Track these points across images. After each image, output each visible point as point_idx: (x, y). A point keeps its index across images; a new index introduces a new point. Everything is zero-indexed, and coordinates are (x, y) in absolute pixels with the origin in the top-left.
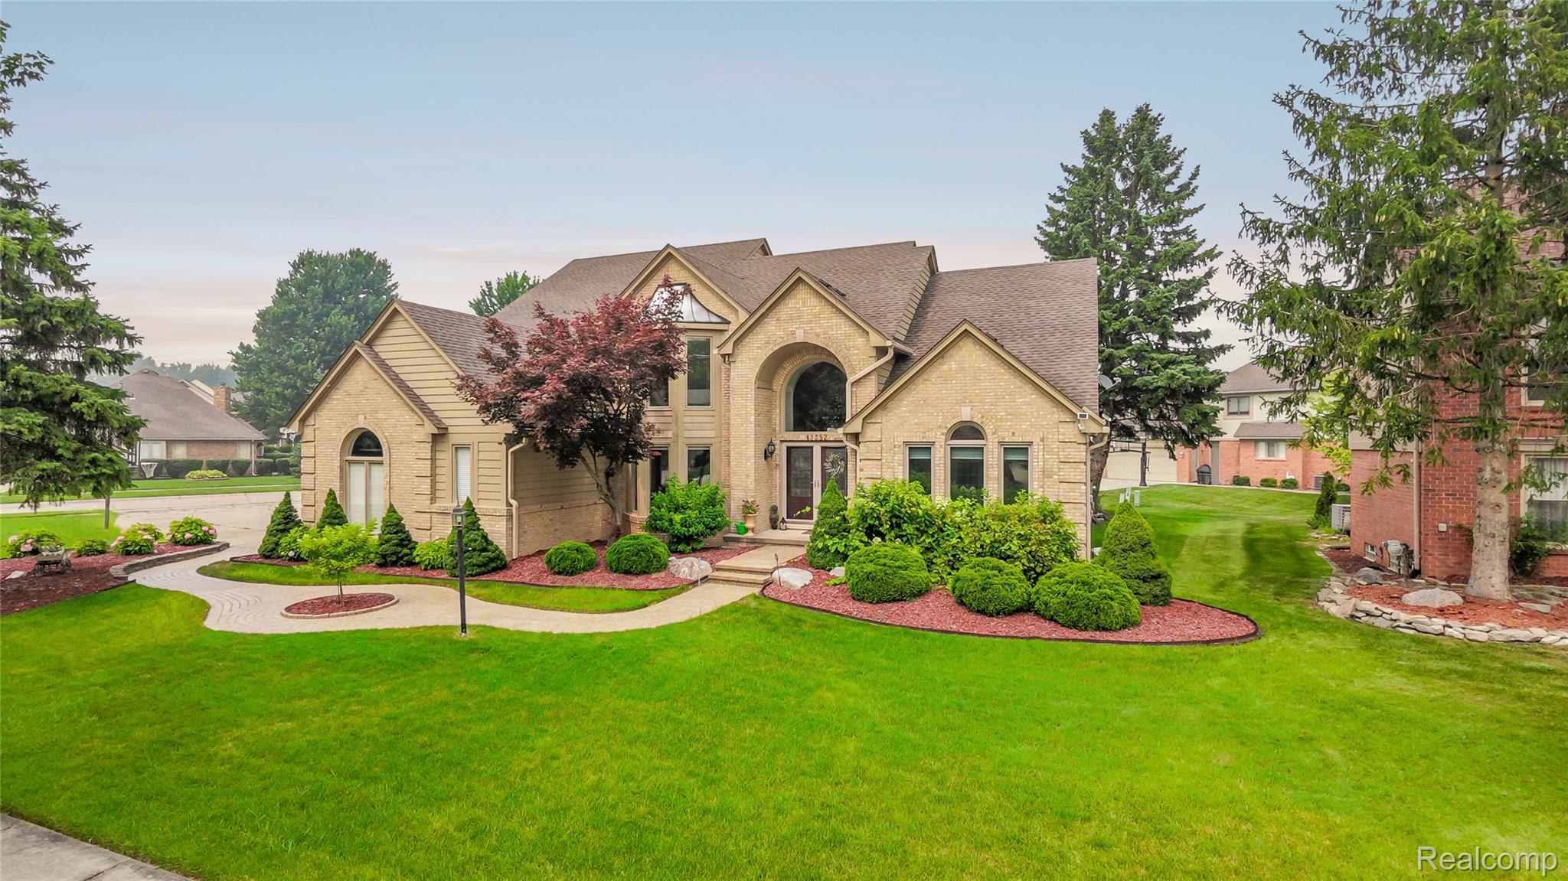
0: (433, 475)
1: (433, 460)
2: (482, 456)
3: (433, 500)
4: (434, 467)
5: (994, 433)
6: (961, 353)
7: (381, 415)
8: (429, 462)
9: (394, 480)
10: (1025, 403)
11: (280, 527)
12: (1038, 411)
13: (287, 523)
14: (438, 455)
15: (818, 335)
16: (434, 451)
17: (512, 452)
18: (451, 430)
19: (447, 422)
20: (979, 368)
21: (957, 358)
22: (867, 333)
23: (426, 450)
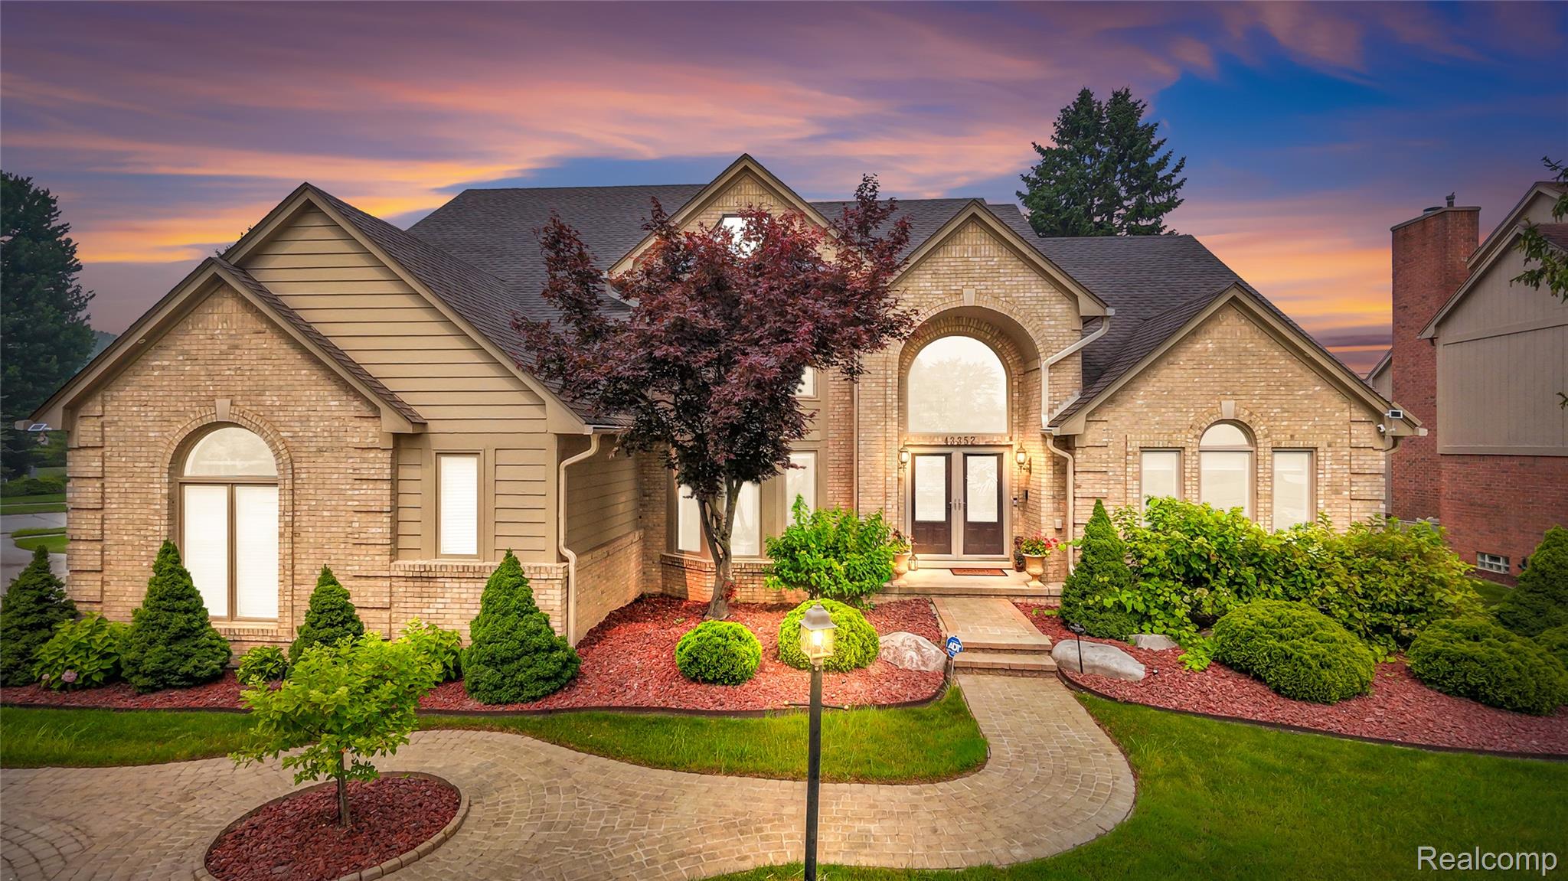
0: (395, 509)
1: (394, 481)
2: (503, 473)
3: (395, 553)
4: (395, 495)
5: (1266, 436)
6: (1220, 328)
7: (269, 399)
8: (386, 486)
9: (303, 519)
10: (1307, 397)
11: (28, 620)
12: (1323, 407)
13: (43, 611)
14: (405, 473)
15: (996, 298)
16: (395, 466)
17: (567, 468)
18: (433, 427)
19: (424, 413)
20: (1245, 350)
21: (1216, 335)
22: (1075, 297)
23: (380, 464)
